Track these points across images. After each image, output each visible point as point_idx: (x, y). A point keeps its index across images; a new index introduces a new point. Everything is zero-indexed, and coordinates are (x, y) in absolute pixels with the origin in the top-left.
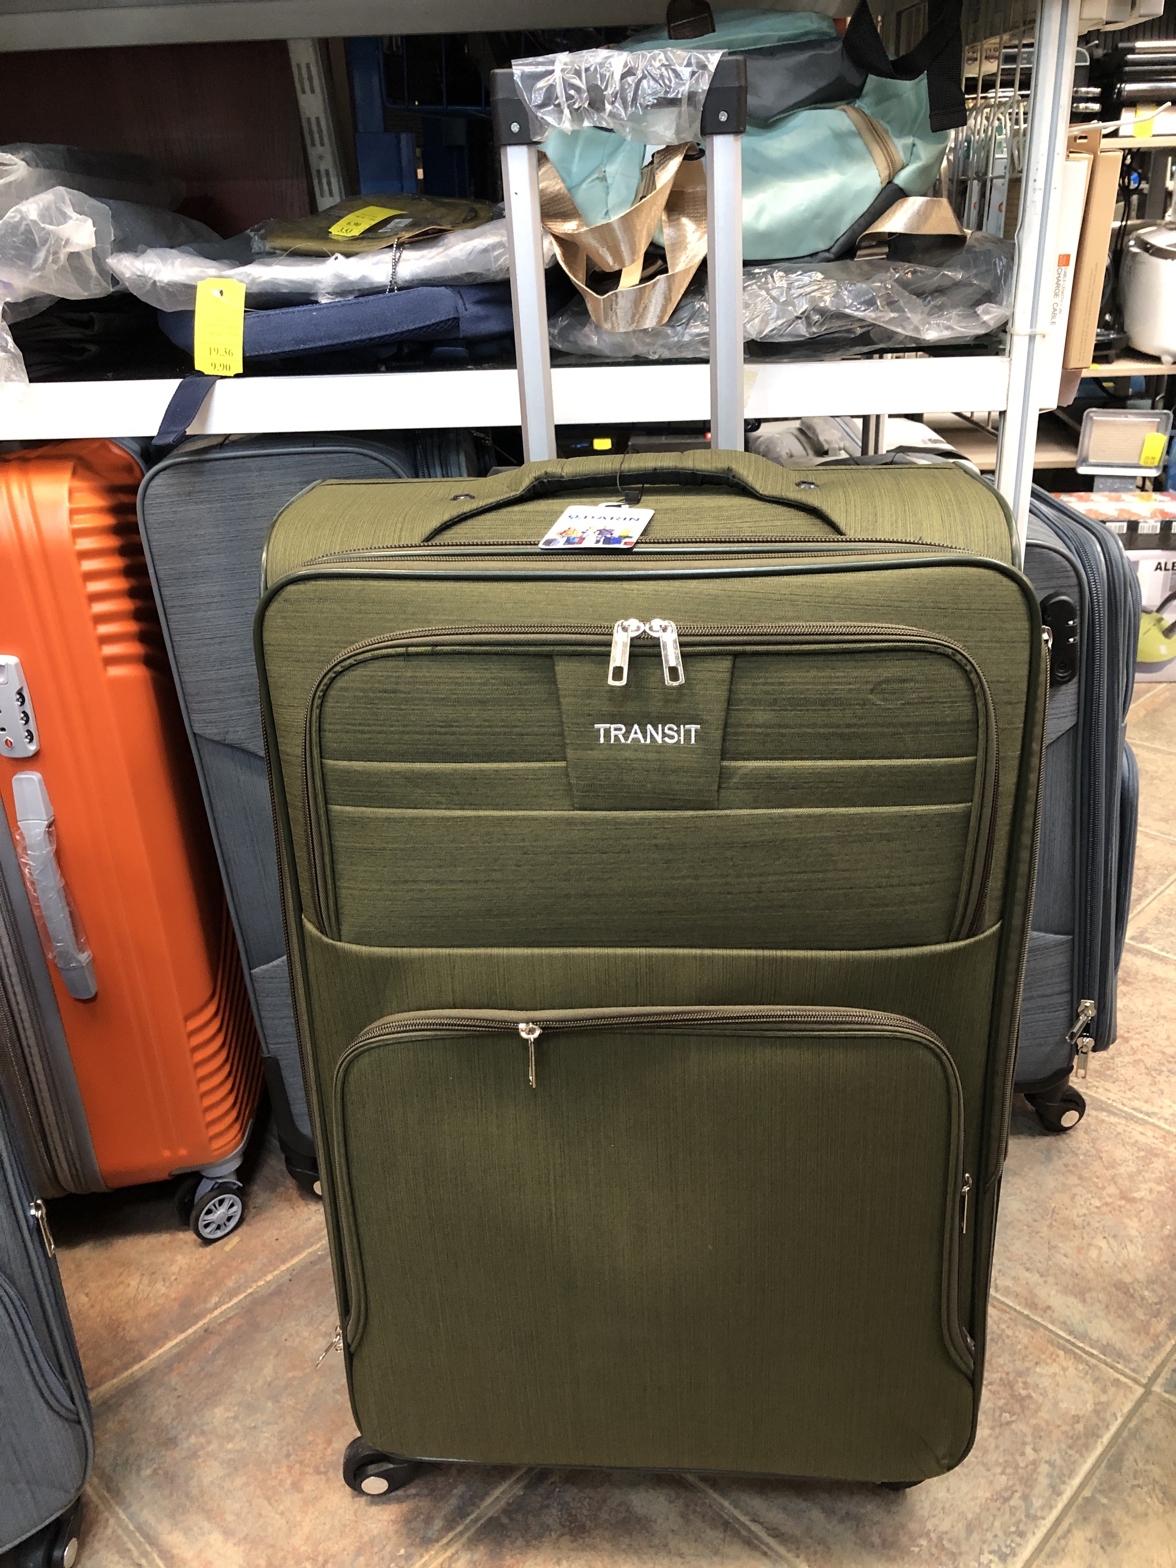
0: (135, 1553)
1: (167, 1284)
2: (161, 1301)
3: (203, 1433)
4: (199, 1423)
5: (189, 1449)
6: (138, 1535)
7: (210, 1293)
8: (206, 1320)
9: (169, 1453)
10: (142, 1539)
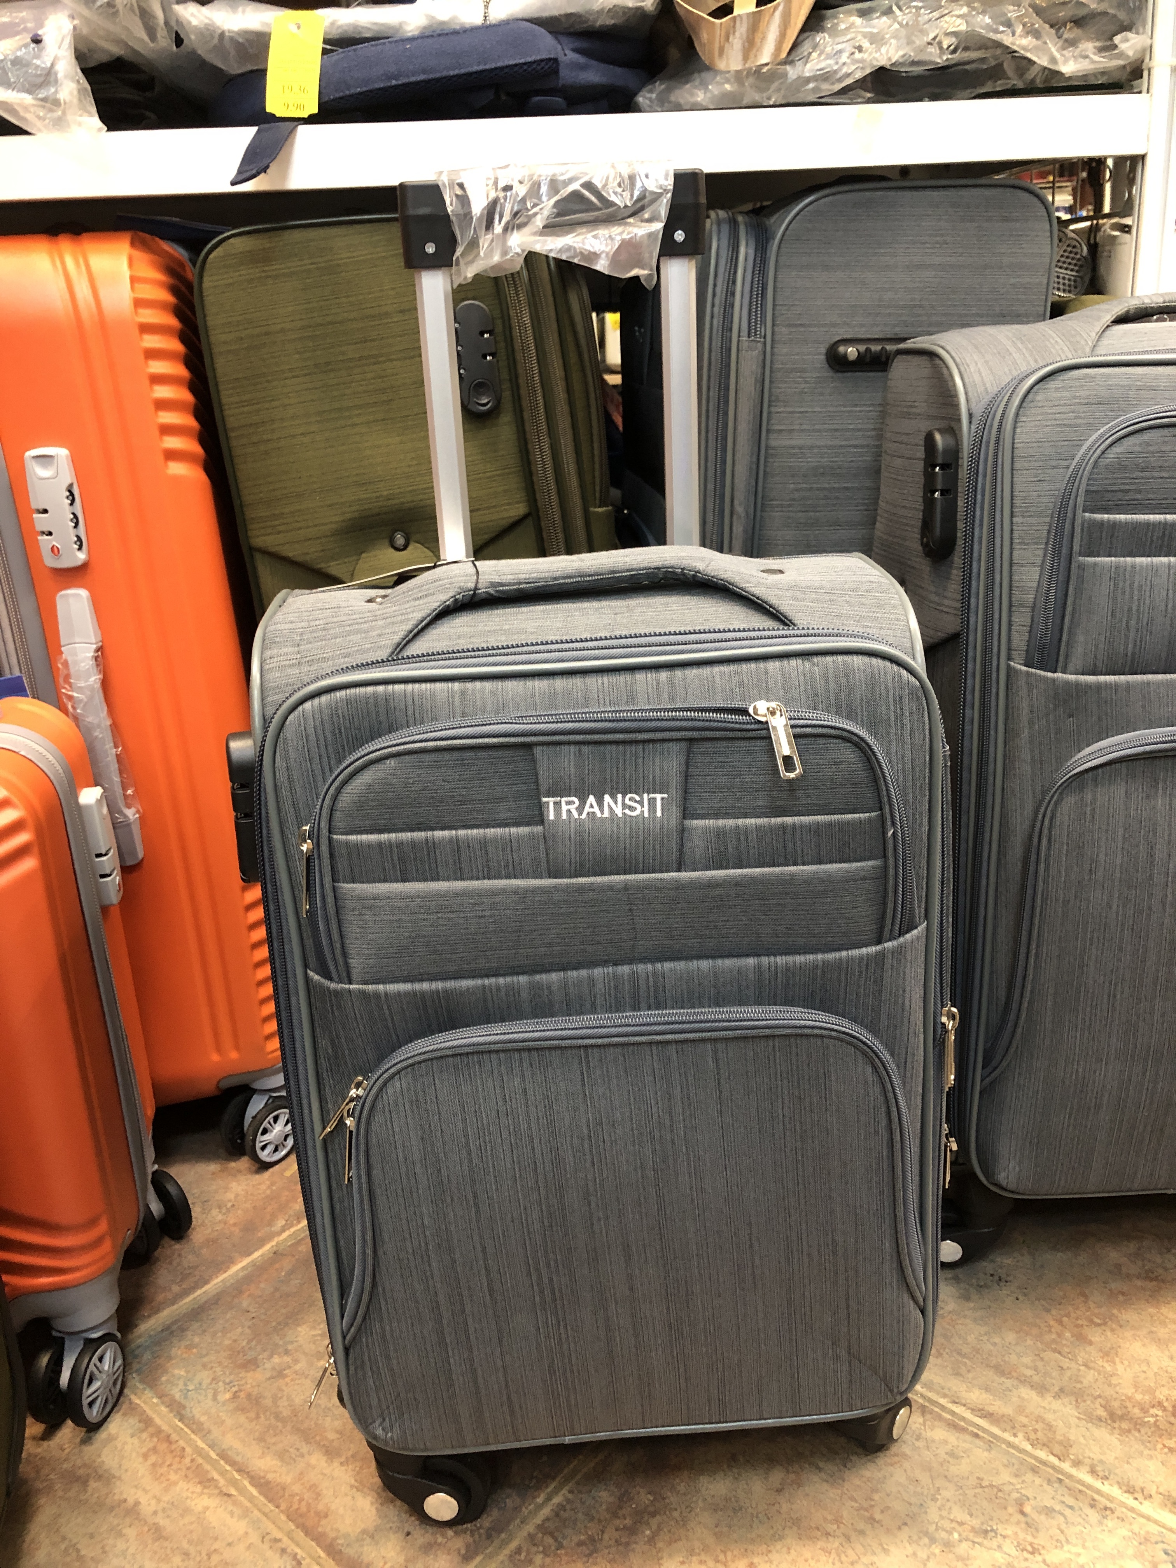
0: (222, 1482)
1: (224, 1210)
2: (218, 1227)
3: (287, 1352)
4: (281, 1343)
5: (273, 1369)
6: (222, 1462)
7: (273, 1217)
8: (274, 1243)
9: (249, 1375)
10: (228, 1468)
